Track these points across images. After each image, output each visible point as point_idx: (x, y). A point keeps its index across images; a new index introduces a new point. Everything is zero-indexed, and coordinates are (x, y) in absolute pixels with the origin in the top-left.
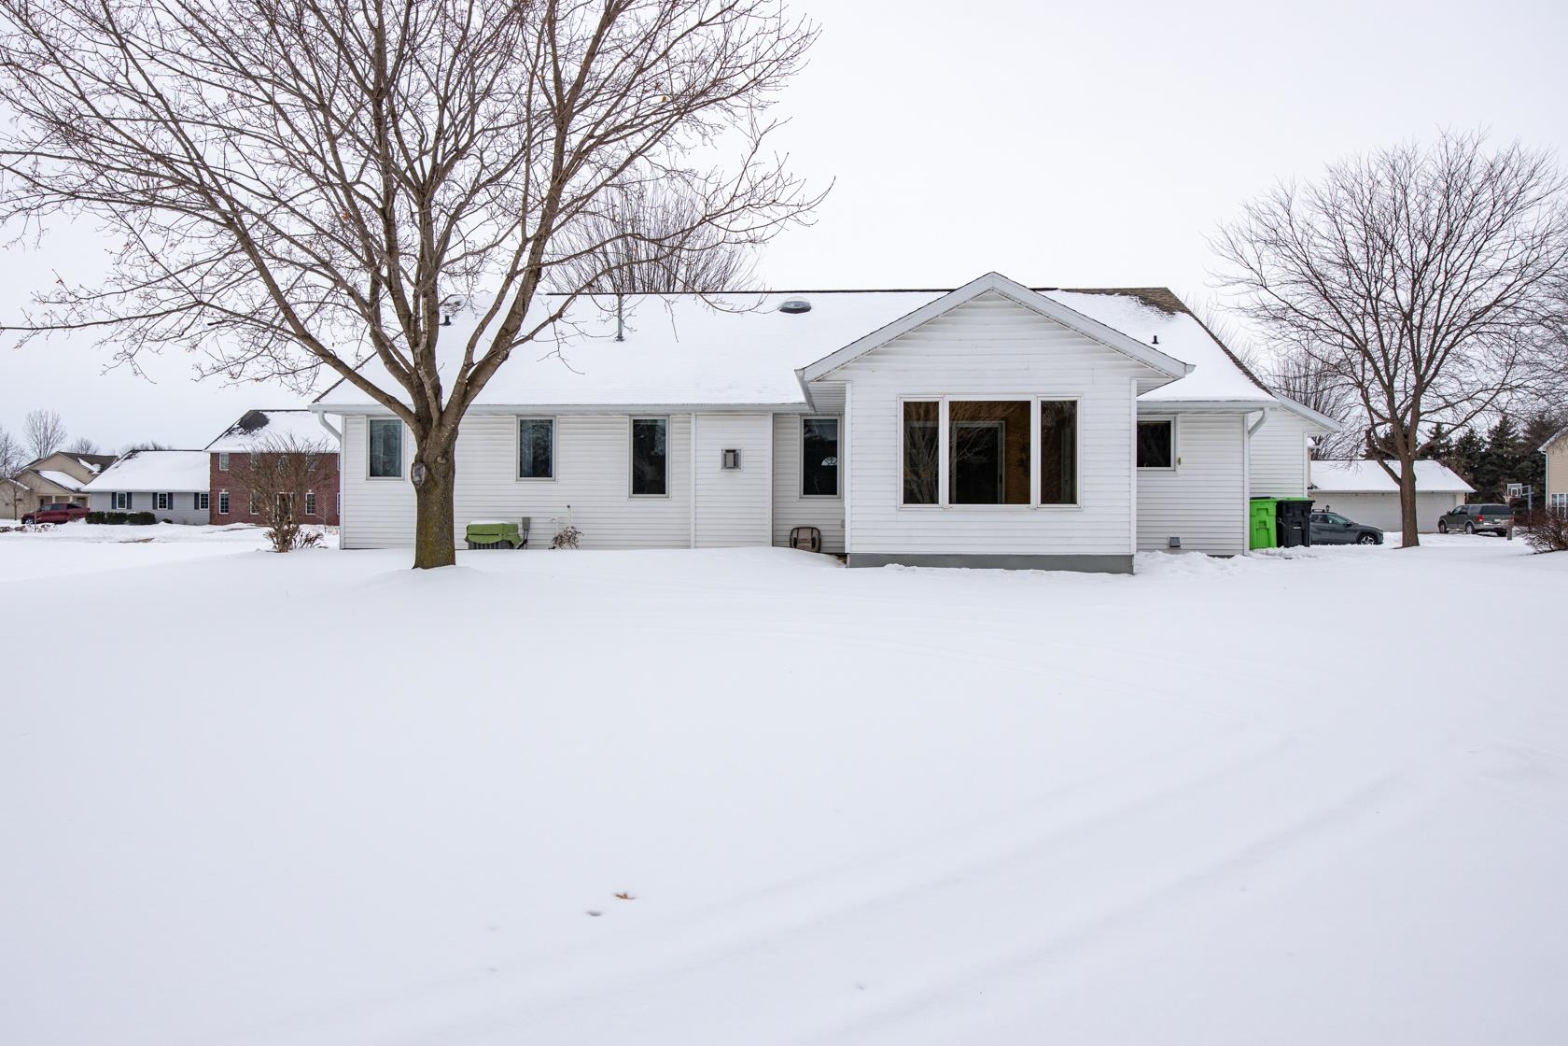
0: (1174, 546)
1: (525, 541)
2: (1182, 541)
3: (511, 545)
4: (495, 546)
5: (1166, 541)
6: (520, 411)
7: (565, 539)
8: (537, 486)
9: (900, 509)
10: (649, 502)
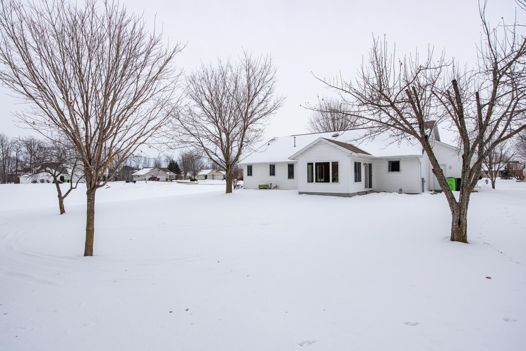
0: (400, 191)
1: (271, 188)
2: (402, 190)
3: (266, 189)
4: (262, 189)
5: (399, 190)
6: (269, 163)
7: (276, 187)
8: (272, 177)
9: (307, 184)
10: (291, 180)
